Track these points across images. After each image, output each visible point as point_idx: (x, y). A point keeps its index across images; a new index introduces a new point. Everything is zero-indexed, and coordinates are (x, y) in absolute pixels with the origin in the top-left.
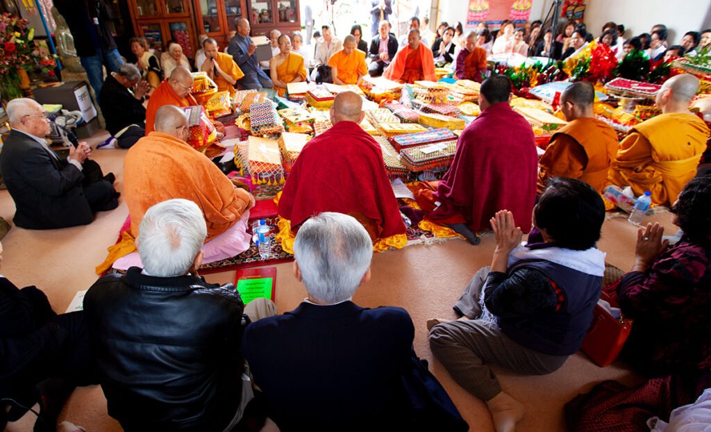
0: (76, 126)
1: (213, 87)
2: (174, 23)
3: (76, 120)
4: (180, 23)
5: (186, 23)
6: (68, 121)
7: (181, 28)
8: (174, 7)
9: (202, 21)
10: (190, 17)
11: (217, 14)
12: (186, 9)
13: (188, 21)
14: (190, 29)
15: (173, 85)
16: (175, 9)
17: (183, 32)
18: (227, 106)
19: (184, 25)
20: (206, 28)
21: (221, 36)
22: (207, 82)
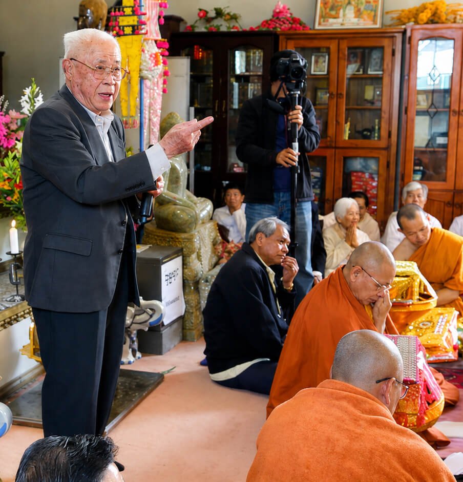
0: (147, 329)
1: (428, 297)
2: (355, 157)
3: (151, 316)
4: (365, 158)
5: (377, 159)
6: (137, 318)
7: (366, 167)
8: (359, 128)
9: (411, 158)
10: (388, 148)
11: (445, 146)
12: (384, 133)
13: (383, 155)
14: (383, 171)
15: (352, 277)
16: (361, 133)
17: (367, 175)
18: (449, 342)
19: (373, 165)
20: (415, 172)
21: (447, 191)
22: (417, 284)
